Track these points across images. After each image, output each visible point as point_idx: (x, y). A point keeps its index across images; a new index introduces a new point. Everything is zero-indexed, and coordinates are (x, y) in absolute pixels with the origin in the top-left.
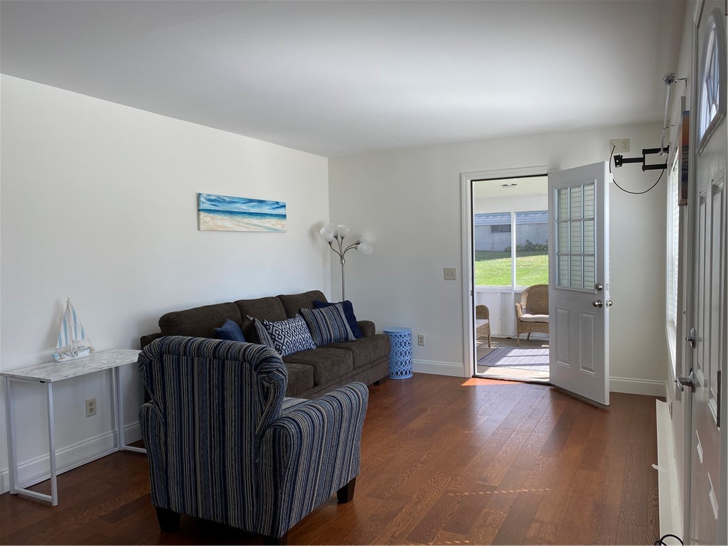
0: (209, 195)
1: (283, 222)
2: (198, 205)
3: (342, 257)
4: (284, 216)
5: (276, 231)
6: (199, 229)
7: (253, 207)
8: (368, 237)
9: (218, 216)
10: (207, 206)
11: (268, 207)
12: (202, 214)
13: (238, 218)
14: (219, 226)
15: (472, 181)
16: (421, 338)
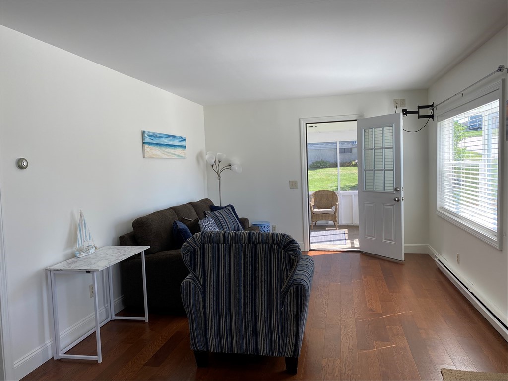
0: (149, 132)
1: (185, 151)
2: (143, 139)
3: (219, 176)
4: (184, 147)
5: (182, 157)
6: (144, 157)
7: (170, 140)
8: (236, 161)
9: (154, 148)
10: (147, 140)
11: (177, 141)
12: (146, 146)
13: (163, 148)
14: (154, 155)
15: (306, 124)
16: (274, 228)
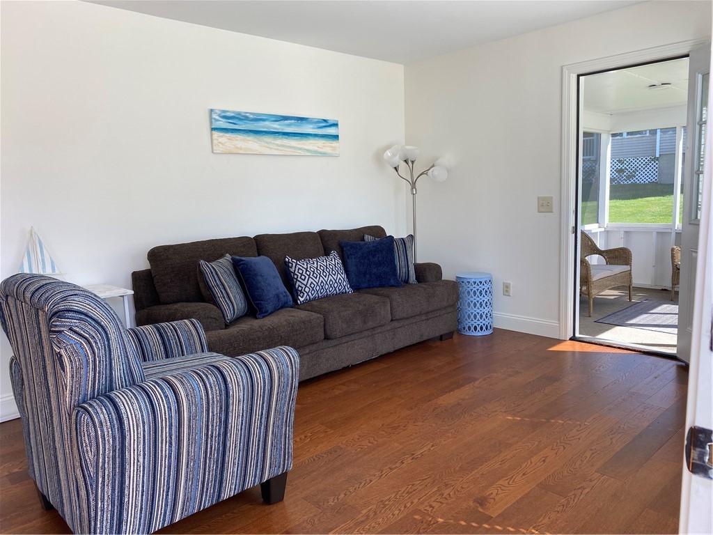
0: (224, 111)
1: (334, 144)
2: (211, 123)
3: (413, 185)
4: (336, 137)
5: (324, 154)
6: (213, 152)
7: (289, 125)
9: (239, 137)
10: (223, 124)
11: (311, 126)
13: (268, 139)
14: (241, 149)
15: (579, 76)
16: (507, 287)
